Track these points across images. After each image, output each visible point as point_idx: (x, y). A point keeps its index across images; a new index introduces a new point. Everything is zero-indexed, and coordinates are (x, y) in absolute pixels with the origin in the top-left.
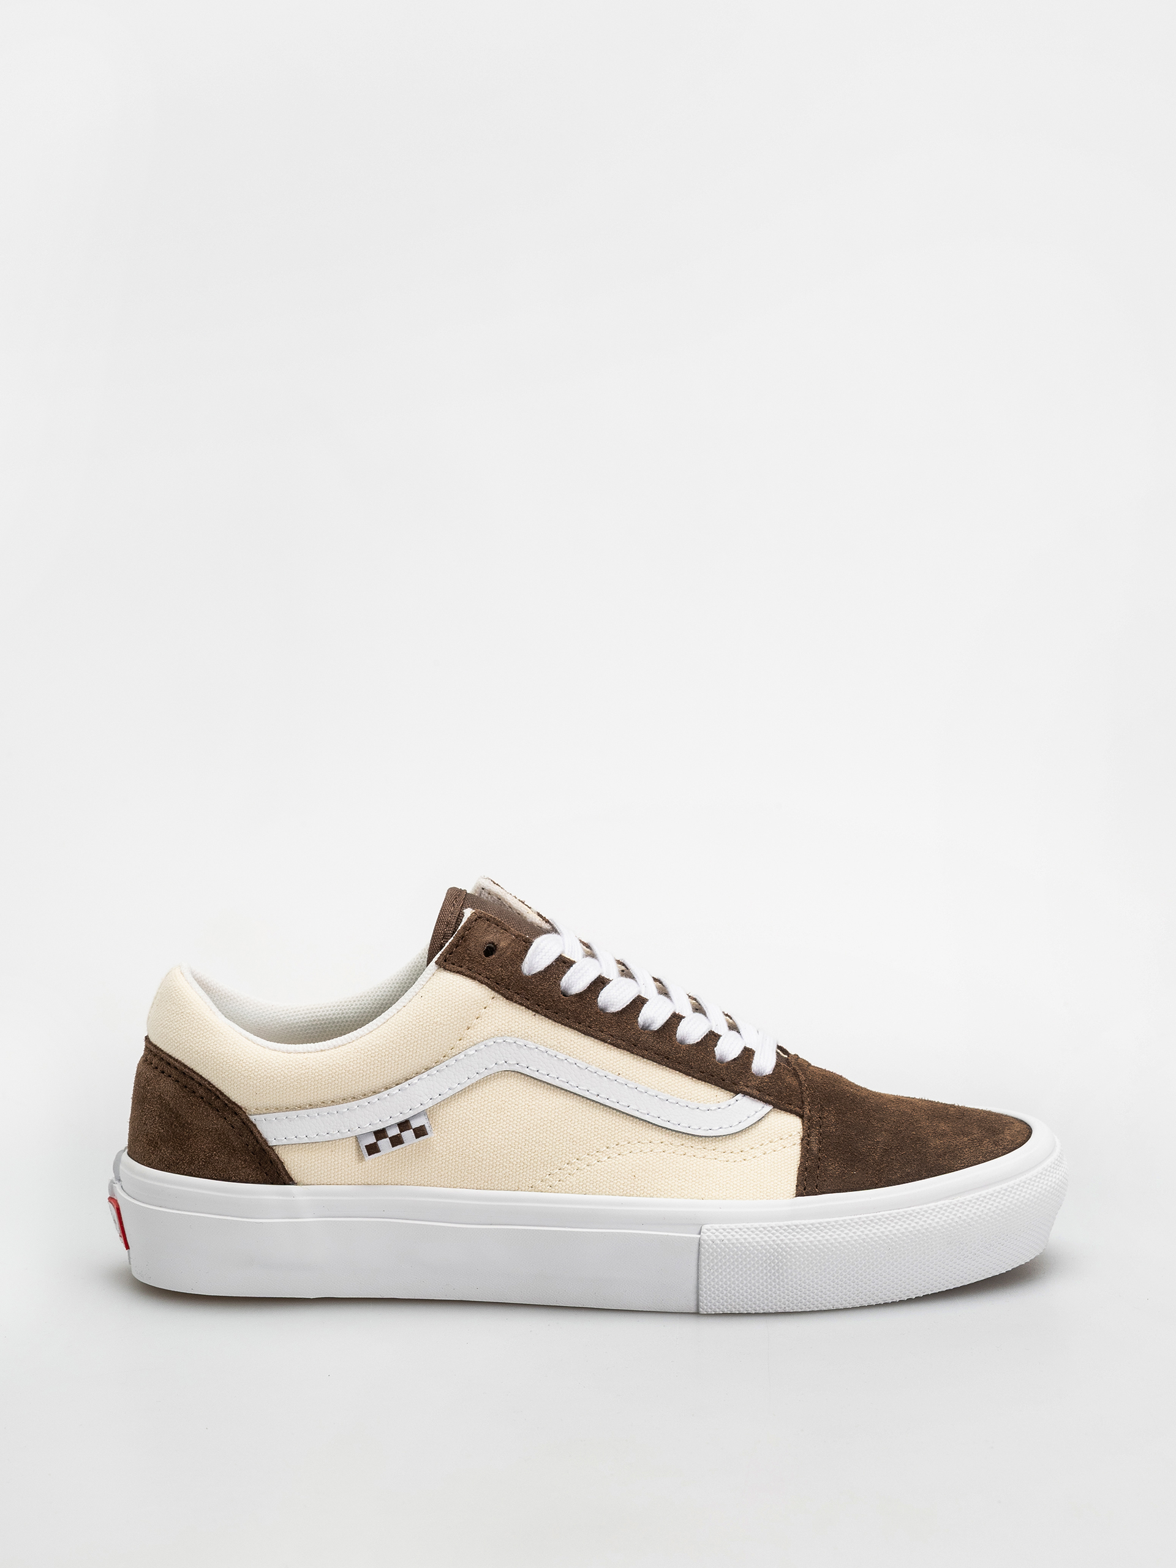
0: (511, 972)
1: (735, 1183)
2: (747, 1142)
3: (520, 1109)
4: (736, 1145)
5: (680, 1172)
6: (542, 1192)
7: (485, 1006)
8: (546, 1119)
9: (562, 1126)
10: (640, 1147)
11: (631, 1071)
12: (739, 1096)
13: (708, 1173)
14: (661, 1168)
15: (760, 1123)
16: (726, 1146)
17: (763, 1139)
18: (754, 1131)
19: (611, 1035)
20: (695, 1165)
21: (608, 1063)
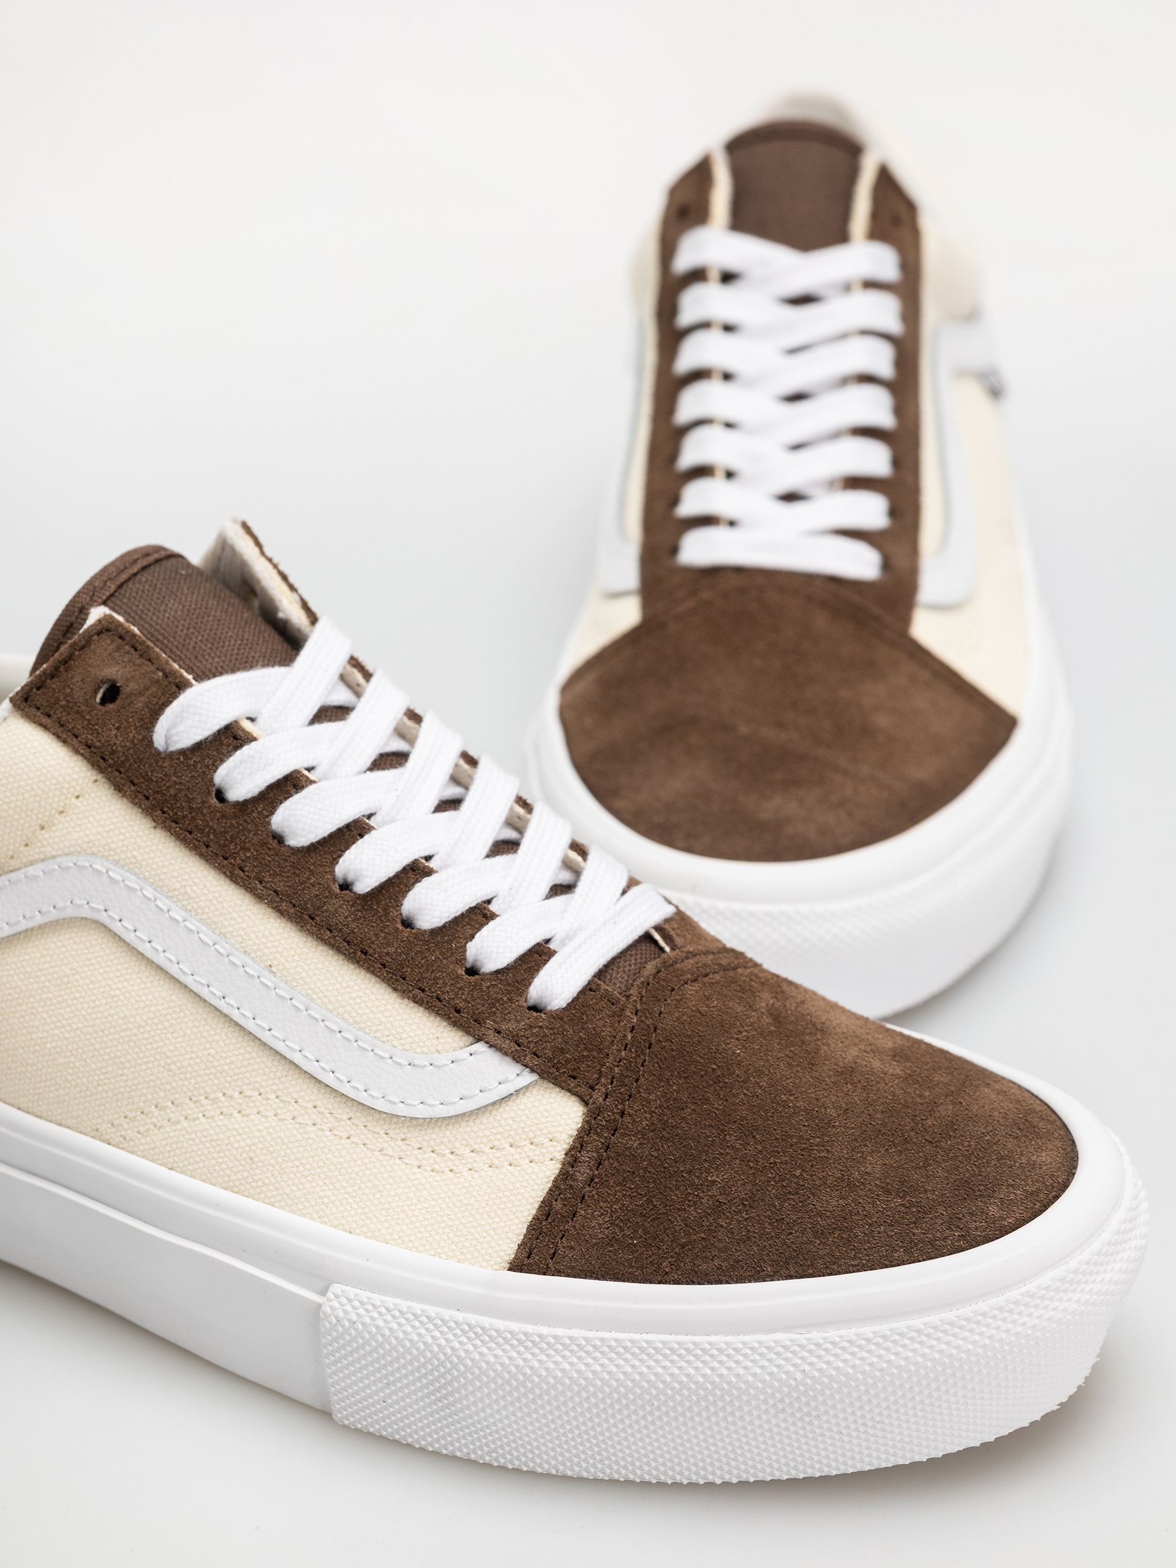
0: (133, 742)
1: (417, 1213)
2: (466, 1136)
3: (95, 992)
4: (445, 1140)
5: (330, 1170)
6: (109, 1144)
7: (77, 794)
8: (132, 1020)
9: (157, 1038)
10: (275, 1106)
11: (294, 964)
12: (480, 1047)
13: (377, 1182)
14: (299, 1155)
15: (504, 1105)
16: (427, 1138)
17: (499, 1136)
18: (486, 1120)
19: (275, 891)
20: (359, 1163)
21: (258, 942)
